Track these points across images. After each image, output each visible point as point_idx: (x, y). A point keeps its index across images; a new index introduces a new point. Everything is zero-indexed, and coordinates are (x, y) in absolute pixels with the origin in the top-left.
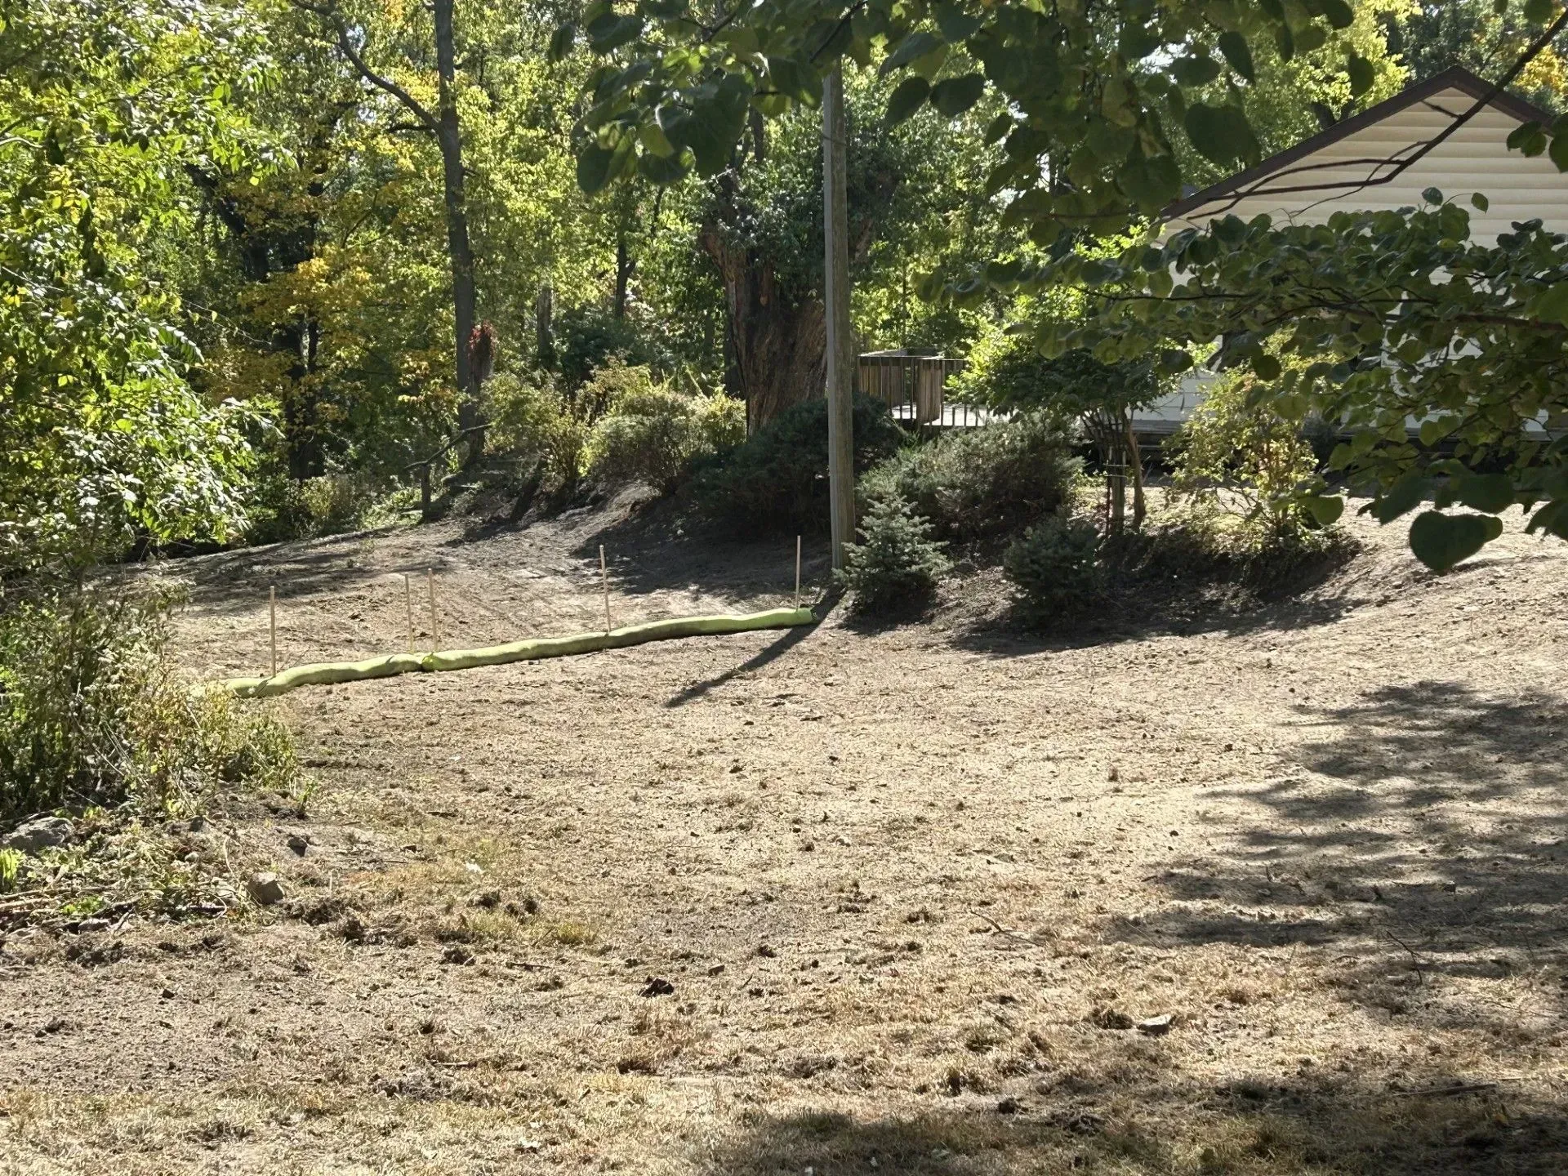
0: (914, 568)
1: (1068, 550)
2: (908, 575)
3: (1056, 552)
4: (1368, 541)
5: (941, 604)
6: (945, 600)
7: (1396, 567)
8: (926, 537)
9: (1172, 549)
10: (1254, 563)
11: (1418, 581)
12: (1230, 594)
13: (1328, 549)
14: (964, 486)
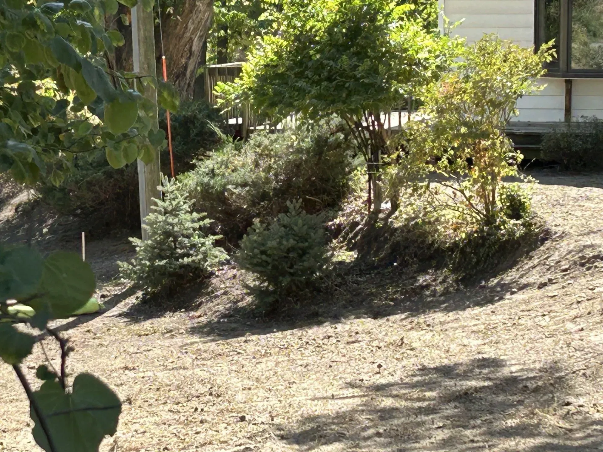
0: (186, 260)
1: (292, 242)
2: (182, 266)
3: (280, 243)
4: (557, 229)
5: (213, 292)
6: (216, 289)
7: (570, 252)
8: (206, 231)
9: (407, 239)
10: (463, 251)
11: (583, 265)
12: (440, 279)
13: (521, 237)
14: (254, 184)
